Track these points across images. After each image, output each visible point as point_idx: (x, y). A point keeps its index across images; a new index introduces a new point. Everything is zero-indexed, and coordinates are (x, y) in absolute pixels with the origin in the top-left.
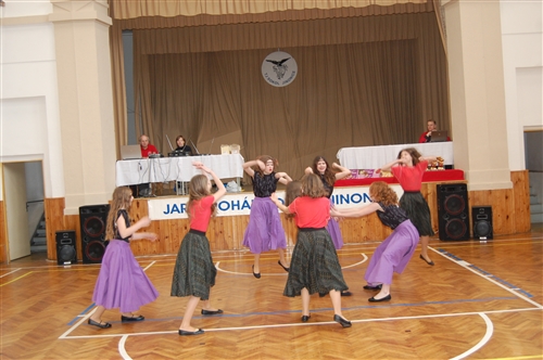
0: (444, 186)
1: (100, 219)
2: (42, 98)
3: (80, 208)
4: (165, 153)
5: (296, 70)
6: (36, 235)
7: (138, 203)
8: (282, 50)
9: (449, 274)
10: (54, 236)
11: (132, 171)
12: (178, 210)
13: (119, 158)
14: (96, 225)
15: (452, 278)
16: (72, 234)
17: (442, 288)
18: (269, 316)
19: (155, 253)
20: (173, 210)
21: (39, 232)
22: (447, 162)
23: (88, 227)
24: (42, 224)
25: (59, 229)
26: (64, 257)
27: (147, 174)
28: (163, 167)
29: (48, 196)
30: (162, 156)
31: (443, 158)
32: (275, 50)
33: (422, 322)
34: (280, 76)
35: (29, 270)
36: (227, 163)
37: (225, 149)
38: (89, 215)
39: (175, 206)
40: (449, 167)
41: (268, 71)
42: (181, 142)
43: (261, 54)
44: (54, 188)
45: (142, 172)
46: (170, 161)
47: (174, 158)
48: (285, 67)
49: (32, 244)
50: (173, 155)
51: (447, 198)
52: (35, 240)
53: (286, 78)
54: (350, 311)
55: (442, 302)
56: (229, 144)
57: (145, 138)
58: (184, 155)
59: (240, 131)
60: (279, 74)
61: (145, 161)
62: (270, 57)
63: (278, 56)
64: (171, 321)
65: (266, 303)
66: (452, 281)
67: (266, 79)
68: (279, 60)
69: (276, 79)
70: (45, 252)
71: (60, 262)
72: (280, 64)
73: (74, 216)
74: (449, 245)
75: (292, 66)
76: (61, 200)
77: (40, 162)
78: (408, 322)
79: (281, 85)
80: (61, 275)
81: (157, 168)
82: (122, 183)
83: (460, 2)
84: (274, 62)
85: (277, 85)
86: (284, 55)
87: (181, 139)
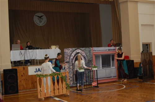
1: (14, 75)
5: (46, 20)
7: (24, 68)
8: (41, 12)
11: (17, 55)
12: (40, 71)
13: (11, 49)
19: (30, 89)
20: (38, 71)
32: (38, 12)
34: (41, 22)
36: (54, 52)
37: (53, 47)
39: (39, 69)
41: (36, 19)
43: (33, 13)
45: (21, 55)
46: (33, 51)
47: (35, 50)
48: (42, 19)
56: (55, 45)
61: (23, 51)
62: (37, 14)
63: (40, 14)
67: (35, 22)
68: (40, 16)
69: (39, 23)
72: (40, 17)
75: (45, 19)
79: (41, 25)
82: (13, 60)
83: (128, 2)
84: (38, 17)
85: (39, 25)
86: (42, 14)
87: (29, 43)
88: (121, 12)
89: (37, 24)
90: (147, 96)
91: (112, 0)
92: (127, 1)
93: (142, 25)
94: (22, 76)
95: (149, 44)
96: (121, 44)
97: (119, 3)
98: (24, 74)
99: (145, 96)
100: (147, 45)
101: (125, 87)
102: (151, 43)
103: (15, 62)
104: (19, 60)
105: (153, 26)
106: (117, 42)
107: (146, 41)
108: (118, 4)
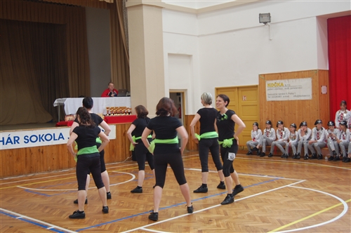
22: (129, 110)
83: (144, 7)
88: (129, 26)
90: (175, 193)
91: (112, 2)
92: (142, 5)
93: (169, 54)
95: (183, 93)
96: (129, 92)
97: (126, 8)
99: (172, 195)
100: (178, 94)
101: (134, 177)
102: (186, 90)
105: (190, 56)
106: (120, 88)
107: (177, 87)
108: (124, 10)
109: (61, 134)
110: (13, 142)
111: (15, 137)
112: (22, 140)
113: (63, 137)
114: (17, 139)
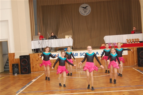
0: (139, 48)
1: (26, 60)
2: (7, 21)
3: (20, 56)
4: (47, 38)
5: (90, 10)
6: (6, 65)
7: (38, 55)
8: (86, 3)
9: (139, 77)
10: (12, 65)
11: (37, 44)
13: (32, 40)
14: (25, 62)
15: (140, 78)
16: (17, 65)
17: (136, 82)
18: (80, 90)
21: (7, 64)
22: (141, 40)
23: (22, 62)
24: (8, 61)
25: (13, 63)
26: (15, 72)
27: (41, 45)
28: (47, 43)
29: (9, 52)
30: (46, 39)
31: (139, 39)
32: (83, 3)
33: (129, 92)
34: (85, 12)
35: (3, 76)
36: (67, 41)
37: (67, 37)
38: (23, 58)
40: (141, 42)
41: (81, 10)
42: (53, 34)
43: (79, 5)
44: (11, 50)
45: (40, 44)
46: (48, 41)
47: (50, 40)
48: (87, 9)
49: (5, 68)
50: (50, 39)
51: (140, 52)
52: (6, 67)
53: (87, 12)
54: (106, 88)
55: (136, 86)
56: (68, 35)
57: (39, 33)
58: (53, 39)
59: (72, 31)
60: (85, 11)
61: (41, 41)
63: (84, 5)
64: (49, 92)
65: (79, 86)
66: (140, 79)
67: (80, 13)
69: (84, 13)
70: (9, 71)
71: (14, 74)
72: (85, 8)
73: (18, 59)
74: (141, 68)
75: (89, 9)
76: (14, 54)
77: (7, 42)
78: (124, 92)
79: (85, 15)
80: (14, 78)
81: (45, 43)
82: (33, 48)
84: (83, 8)
85: (84, 15)
86: (86, 5)
87: (53, 33)
89: (82, 15)
94: (37, 60)
98: (38, 59)
103: (34, 49)
104: (38, 48)
109: (97, 52)
110: (75, 55)
111: (76, 54)
112: (79, 55)
113: (98, 54)
114: (77, 54)
